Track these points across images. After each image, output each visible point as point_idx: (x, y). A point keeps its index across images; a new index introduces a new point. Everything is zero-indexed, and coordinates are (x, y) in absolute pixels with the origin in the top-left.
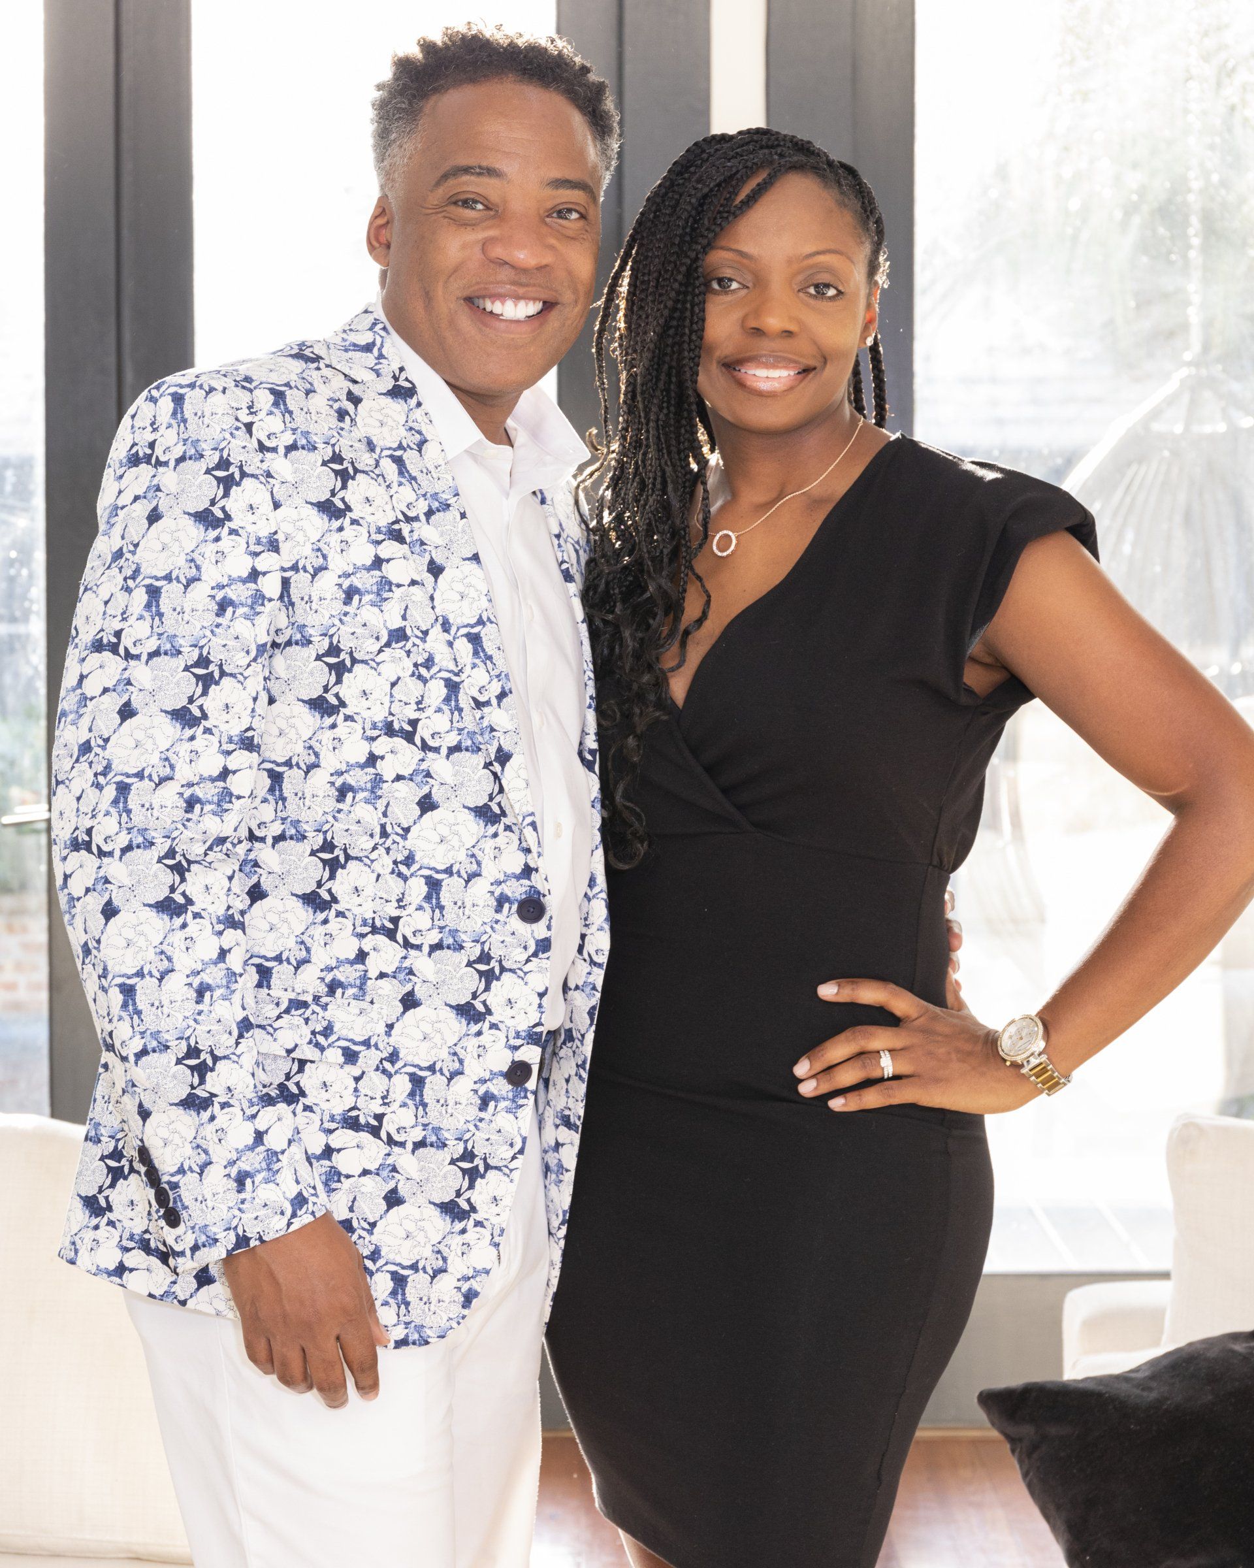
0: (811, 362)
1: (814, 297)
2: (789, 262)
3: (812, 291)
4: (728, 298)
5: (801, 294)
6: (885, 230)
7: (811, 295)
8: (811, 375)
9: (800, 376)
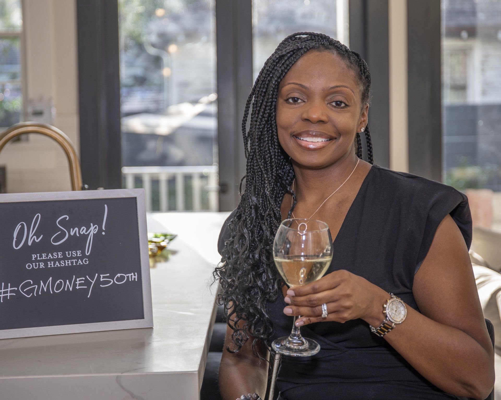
0: (334, 135)
1: (335, 107)
2: (324, 90)
3: (334, 104)
4: (296, 106)
5: (329, 105)
6: (371, 81)
7: (333, 106)
8: (334, 142)
9: (328, 142)
